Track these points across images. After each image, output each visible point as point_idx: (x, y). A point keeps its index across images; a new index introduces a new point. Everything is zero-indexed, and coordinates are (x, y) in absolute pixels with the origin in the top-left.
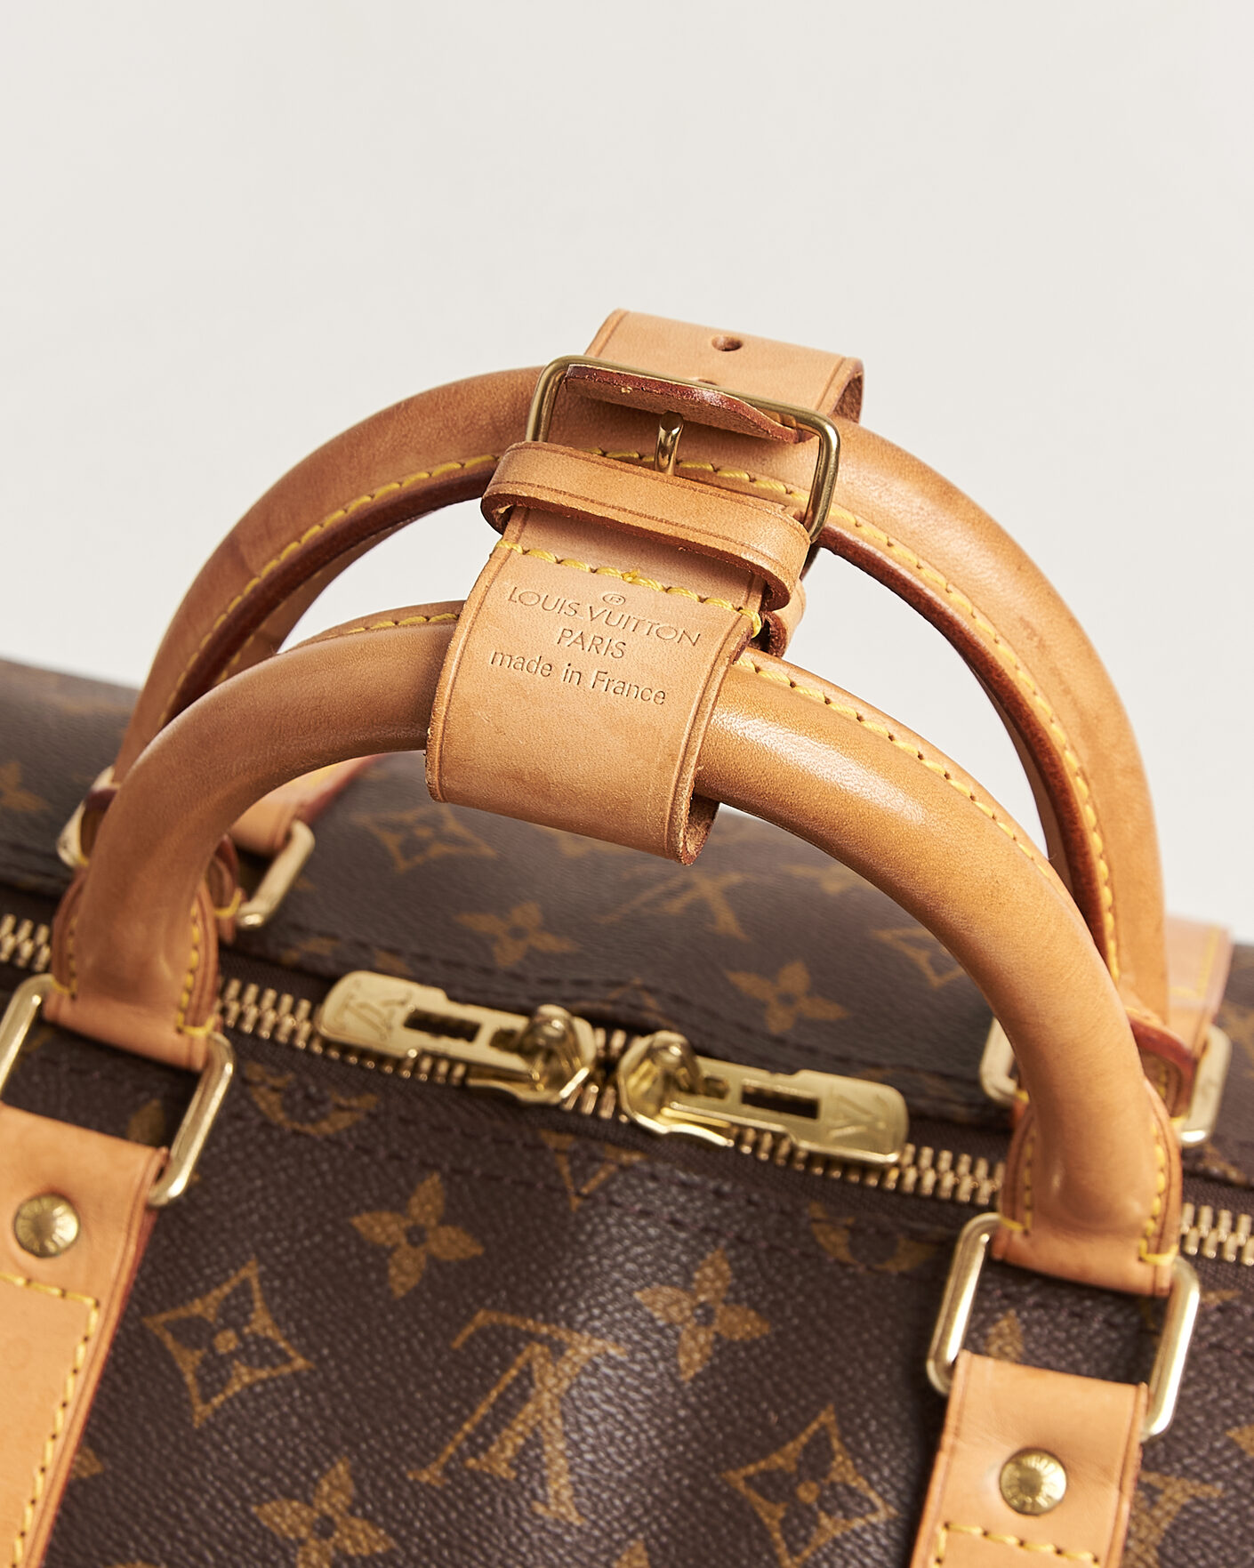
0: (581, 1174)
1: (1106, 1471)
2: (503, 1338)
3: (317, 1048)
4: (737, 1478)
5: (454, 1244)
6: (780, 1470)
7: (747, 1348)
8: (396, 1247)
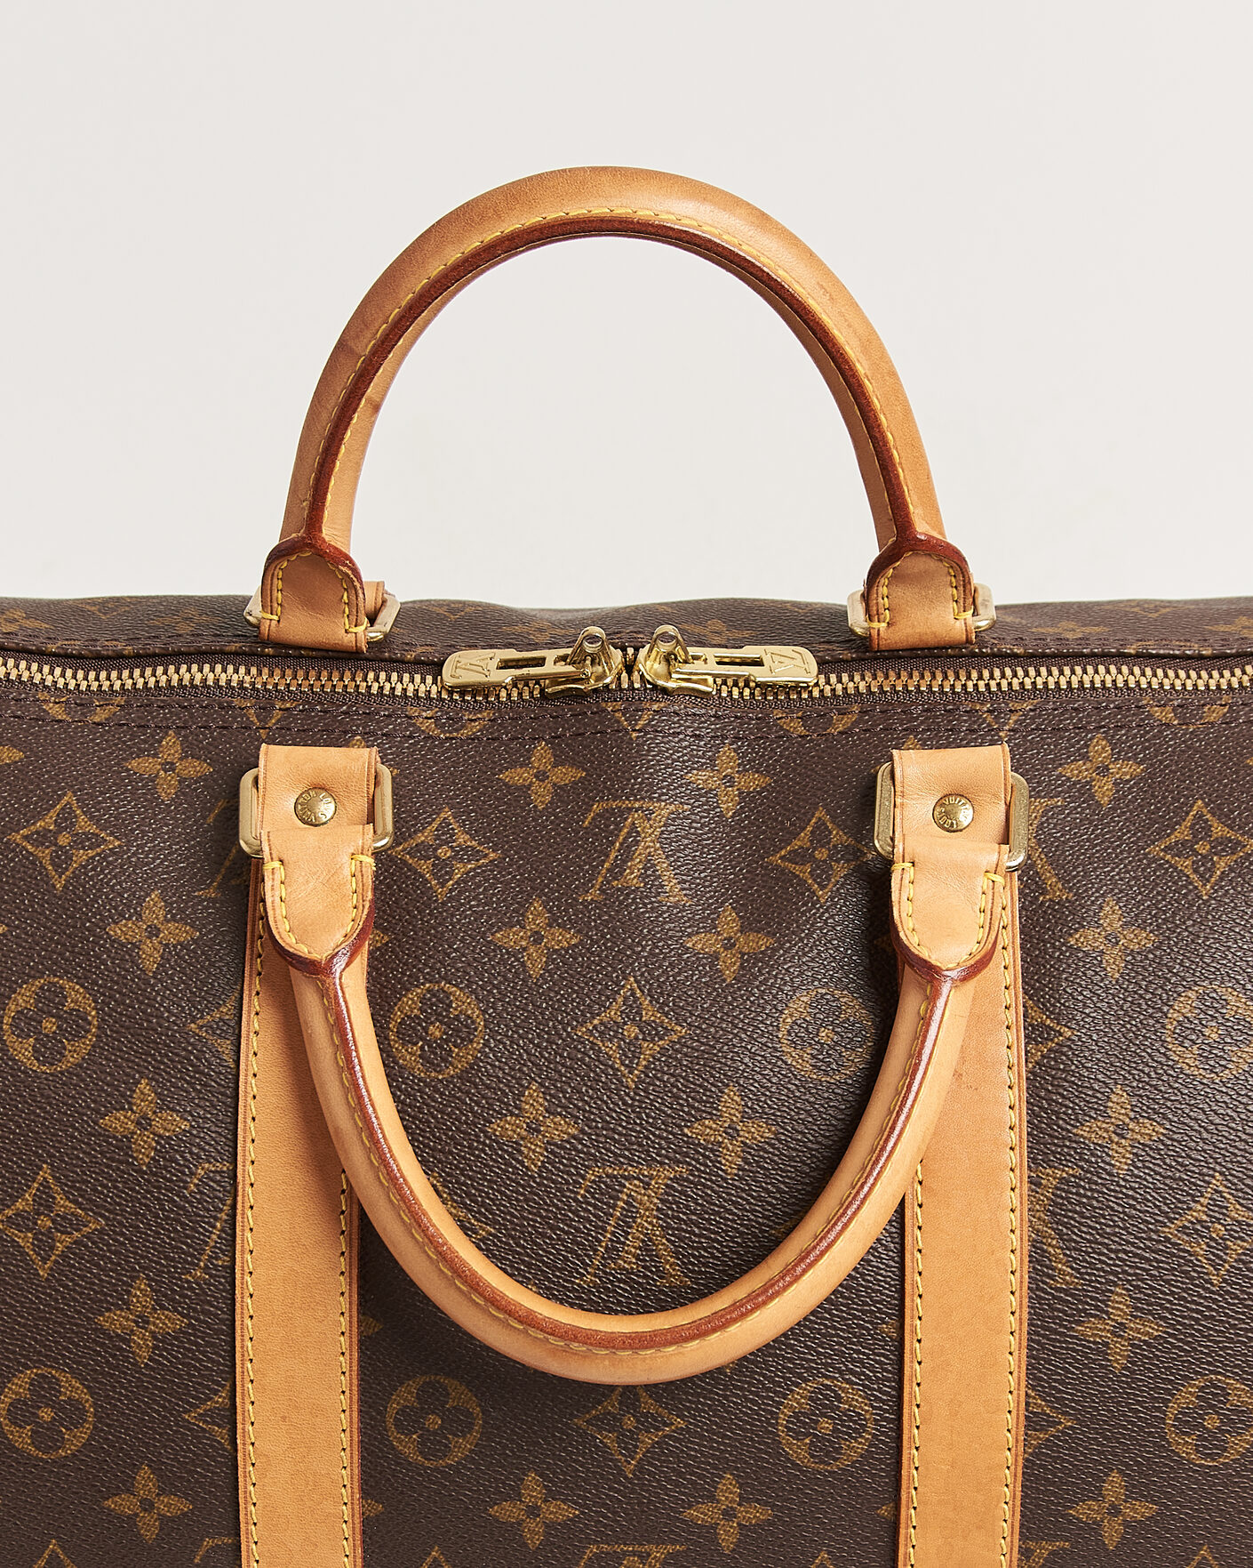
0: (632, 719)
1: (996, 796)
2: (613, 814)
3: (444, 695)
4: (776, 859)
5: (566, 775)
6: (801, 847)
7: (759, 793)
8: (531, 784)
